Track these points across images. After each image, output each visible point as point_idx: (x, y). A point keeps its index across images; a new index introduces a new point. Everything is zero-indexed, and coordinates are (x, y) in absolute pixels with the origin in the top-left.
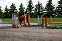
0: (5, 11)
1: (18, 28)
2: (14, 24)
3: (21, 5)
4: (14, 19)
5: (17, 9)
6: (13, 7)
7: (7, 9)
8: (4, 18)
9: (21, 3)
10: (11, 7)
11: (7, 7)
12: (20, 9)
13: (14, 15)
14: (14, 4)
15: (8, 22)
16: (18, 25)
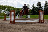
0: (32, 9)
1: (44, 23)
2: (40, 20)
3: (46, 3)
4: (40, 15)
5: (42, 7)
6: (39, 5)
7: (34, 7)
8: (32, 14)
9: (46, 2)
10: (37, 5)
11: (34, 5)
12: (45, 6)
13: (40, 12)
14: (40, 3)
15: (35, 18)
16: (43, 21)
